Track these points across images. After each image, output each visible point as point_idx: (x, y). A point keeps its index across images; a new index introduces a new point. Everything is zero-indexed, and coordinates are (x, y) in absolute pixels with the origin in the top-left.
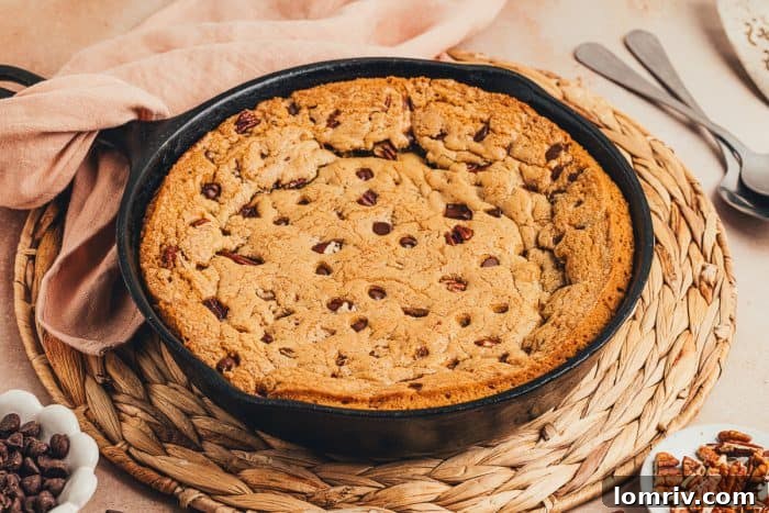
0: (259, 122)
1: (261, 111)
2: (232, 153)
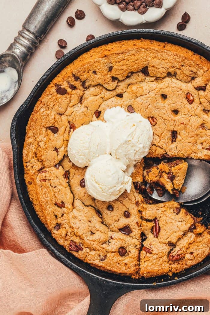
0: (72, 241)
1: (64, 242)
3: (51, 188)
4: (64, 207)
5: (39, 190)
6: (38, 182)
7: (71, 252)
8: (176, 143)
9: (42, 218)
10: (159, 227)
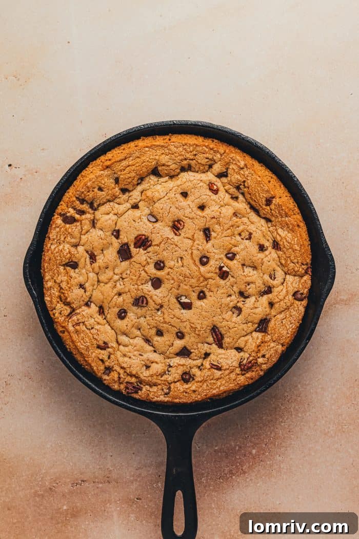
0: (127, 382)
1: (120, 387)
2: (159, 382)
3: (88, 331)
4: (108, 348)
5: (75, 337)
6: (71, 328)
7: (130, 395)
8: (211, 242)
9: (86, 367)
10: (220, 333)
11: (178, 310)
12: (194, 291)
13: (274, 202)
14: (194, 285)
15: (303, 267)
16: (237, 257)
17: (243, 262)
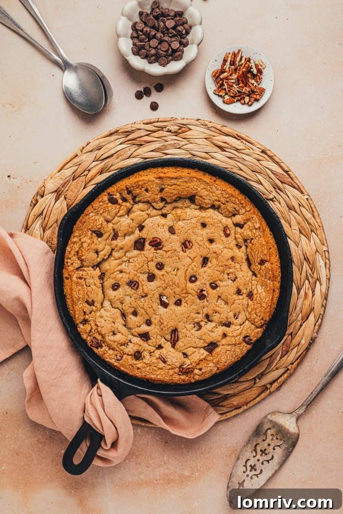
0: (94, 337)
1: (87, 337)
2: (117, 349)
3: (85, 287)
4: (94, 306)
5: (74, 286)
6: (74, 279)
7: (92, 347)
8: (205, 268)
9: (71, 311)
10: (178, 337)
11: (157, 304)
12: (174, 297)
13: (266, 265)
14: (177, 293)
15: (262, 321)
16: (218, 289)
17: (220, 295)
